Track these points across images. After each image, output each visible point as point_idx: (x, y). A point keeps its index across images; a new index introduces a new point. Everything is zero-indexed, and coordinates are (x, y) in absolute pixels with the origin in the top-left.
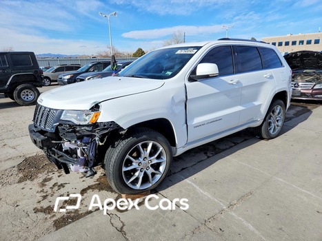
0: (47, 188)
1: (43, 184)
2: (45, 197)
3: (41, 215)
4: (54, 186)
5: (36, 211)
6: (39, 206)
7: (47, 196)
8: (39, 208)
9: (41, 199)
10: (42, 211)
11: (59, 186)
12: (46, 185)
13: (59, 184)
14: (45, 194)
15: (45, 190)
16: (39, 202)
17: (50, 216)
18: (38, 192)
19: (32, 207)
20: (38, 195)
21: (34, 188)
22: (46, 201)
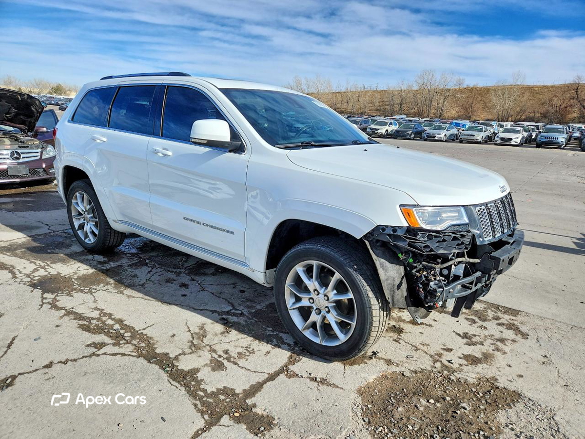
0: (487, 348)
1: (487, 357)
2: (502, 340)
3: (524, 329)
4: (474, 344)
5: (525, 336)
6: (519, 337)
7: (498, 340)
8: (519, 336)
9: (508, 343)
10: (520, 331)
11: (470, 338)
12: (484, 354)
13: (465, 340)
14: (498, 343)
15: (493, 347)
16: (514, 341)
17: (515, 322)
18: (505, 353)
19: (528, 342)
20: (506, 349)
21: (504, 363)
22: (504, 336)
